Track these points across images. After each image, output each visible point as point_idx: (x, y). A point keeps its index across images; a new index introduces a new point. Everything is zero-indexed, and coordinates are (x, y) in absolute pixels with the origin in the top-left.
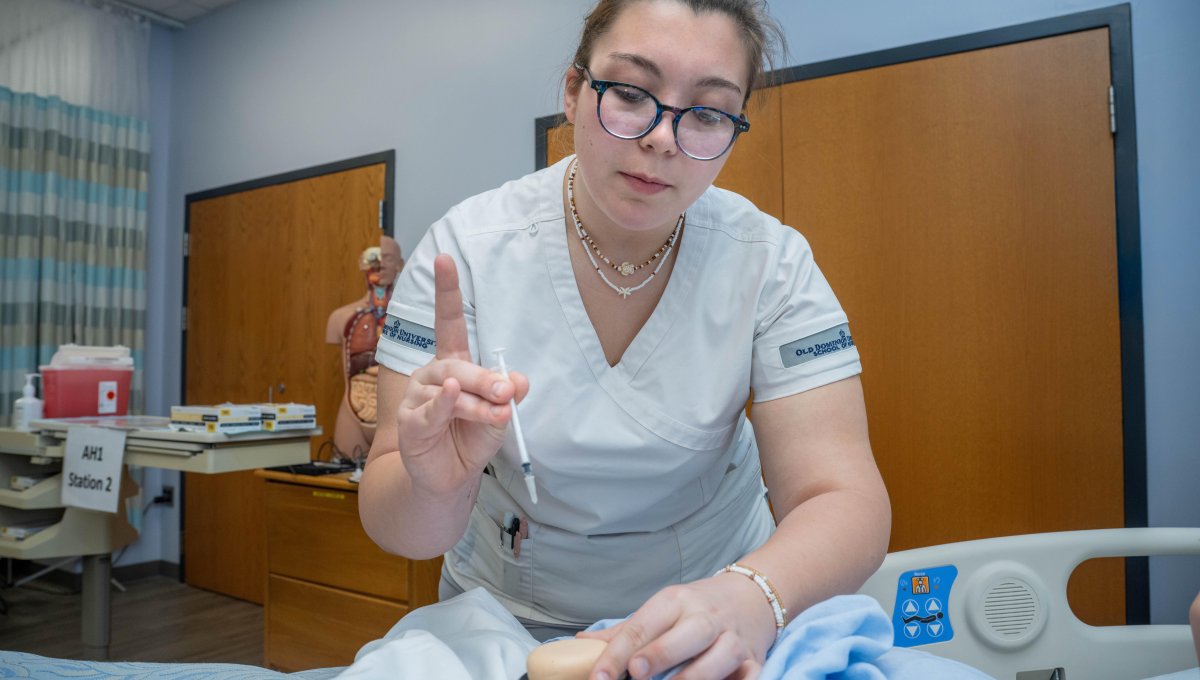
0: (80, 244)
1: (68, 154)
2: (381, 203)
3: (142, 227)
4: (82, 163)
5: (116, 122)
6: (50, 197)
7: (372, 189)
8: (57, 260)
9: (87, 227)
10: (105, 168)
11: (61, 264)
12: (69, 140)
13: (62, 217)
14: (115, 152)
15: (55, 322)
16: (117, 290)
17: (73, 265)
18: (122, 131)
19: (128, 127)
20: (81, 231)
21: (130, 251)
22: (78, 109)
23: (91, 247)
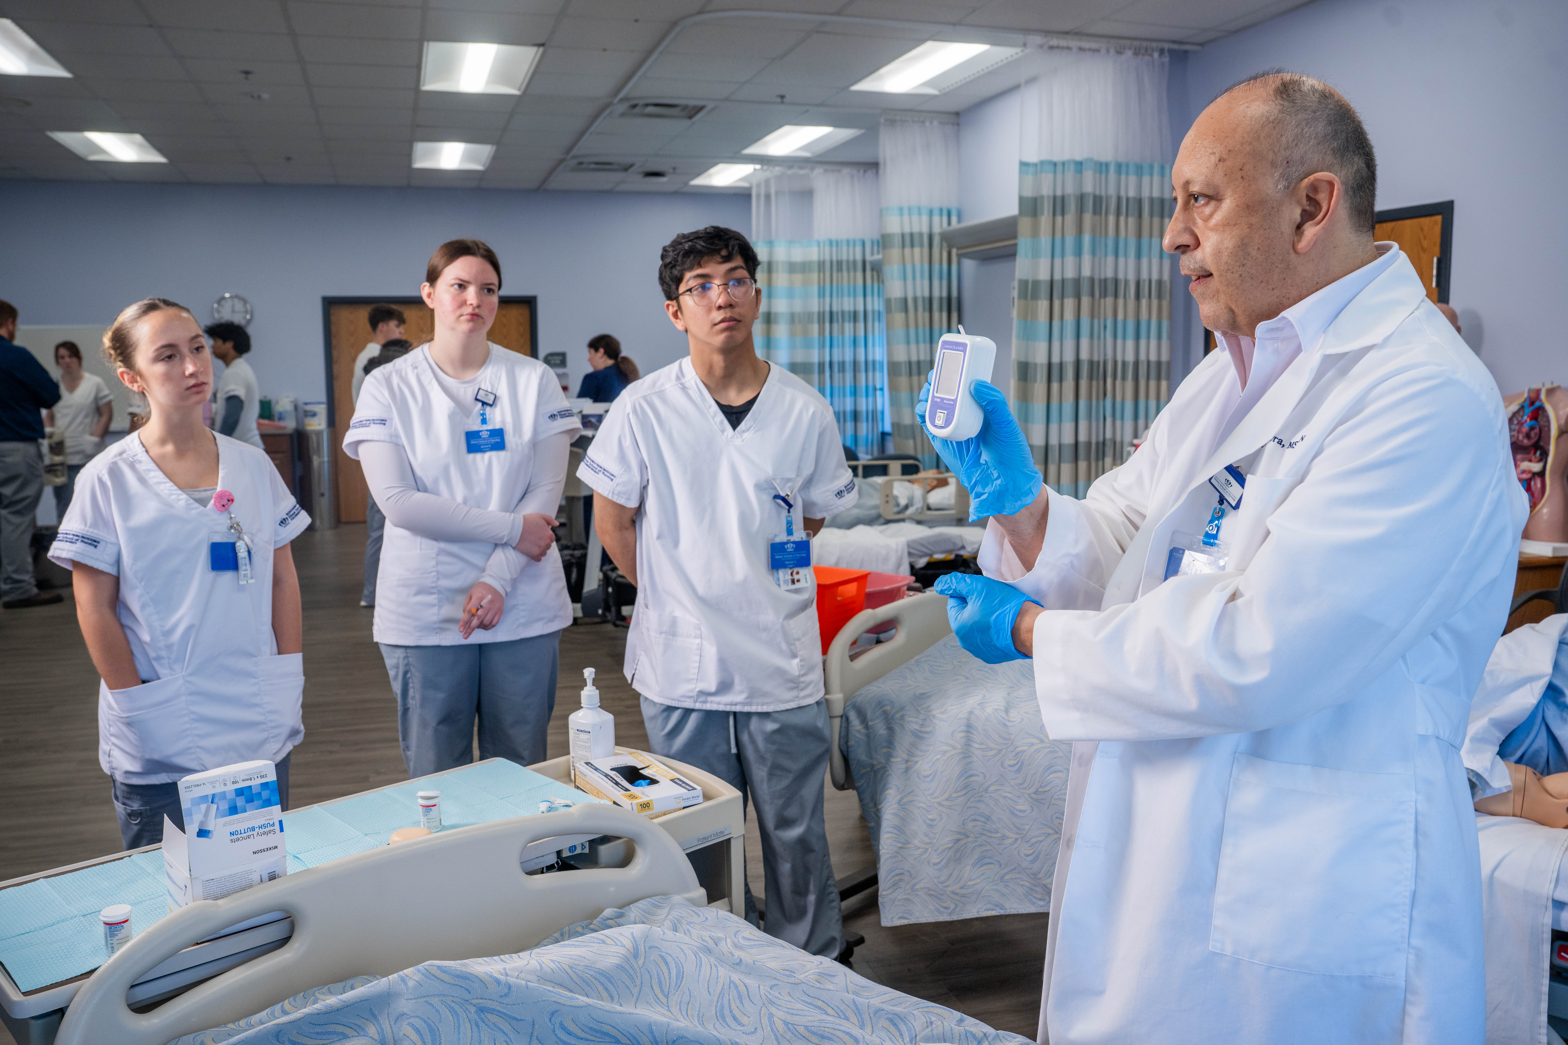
0: (1109, 300)
1: (1101, 214)
2: (1435, 260)
3: (1166, 277)
4: (1112, 219)
5: (1139, 170)
6: (1086, 258)
7: (1425, 244)
8: (1092, 317)
9: (1116, 281)
10: (1131, 221)
11: (1096, 321)
12: (1101, 197)
13: (1096, 277)
14: (1140, 201)
15: (1091, 378)
16: (1143, 342)
17: (1105, 320)
18: (1146, 179)
19: (1151, 175)
20: (1111, 288)
21: (1155, 302)
22: (1107, 165)
23: (1121, 301)
